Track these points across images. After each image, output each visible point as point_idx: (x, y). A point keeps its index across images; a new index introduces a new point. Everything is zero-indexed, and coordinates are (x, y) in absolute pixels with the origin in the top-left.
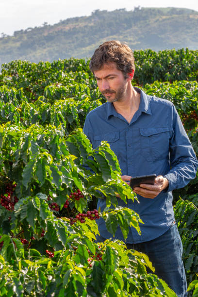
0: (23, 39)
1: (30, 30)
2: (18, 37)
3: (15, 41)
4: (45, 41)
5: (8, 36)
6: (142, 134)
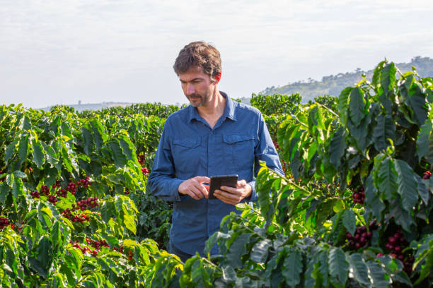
0: (332, 86)
1: (341, 76)
2: (327, 83)
3: (323, 87)
5: (316, 82)
6: (225, 141)
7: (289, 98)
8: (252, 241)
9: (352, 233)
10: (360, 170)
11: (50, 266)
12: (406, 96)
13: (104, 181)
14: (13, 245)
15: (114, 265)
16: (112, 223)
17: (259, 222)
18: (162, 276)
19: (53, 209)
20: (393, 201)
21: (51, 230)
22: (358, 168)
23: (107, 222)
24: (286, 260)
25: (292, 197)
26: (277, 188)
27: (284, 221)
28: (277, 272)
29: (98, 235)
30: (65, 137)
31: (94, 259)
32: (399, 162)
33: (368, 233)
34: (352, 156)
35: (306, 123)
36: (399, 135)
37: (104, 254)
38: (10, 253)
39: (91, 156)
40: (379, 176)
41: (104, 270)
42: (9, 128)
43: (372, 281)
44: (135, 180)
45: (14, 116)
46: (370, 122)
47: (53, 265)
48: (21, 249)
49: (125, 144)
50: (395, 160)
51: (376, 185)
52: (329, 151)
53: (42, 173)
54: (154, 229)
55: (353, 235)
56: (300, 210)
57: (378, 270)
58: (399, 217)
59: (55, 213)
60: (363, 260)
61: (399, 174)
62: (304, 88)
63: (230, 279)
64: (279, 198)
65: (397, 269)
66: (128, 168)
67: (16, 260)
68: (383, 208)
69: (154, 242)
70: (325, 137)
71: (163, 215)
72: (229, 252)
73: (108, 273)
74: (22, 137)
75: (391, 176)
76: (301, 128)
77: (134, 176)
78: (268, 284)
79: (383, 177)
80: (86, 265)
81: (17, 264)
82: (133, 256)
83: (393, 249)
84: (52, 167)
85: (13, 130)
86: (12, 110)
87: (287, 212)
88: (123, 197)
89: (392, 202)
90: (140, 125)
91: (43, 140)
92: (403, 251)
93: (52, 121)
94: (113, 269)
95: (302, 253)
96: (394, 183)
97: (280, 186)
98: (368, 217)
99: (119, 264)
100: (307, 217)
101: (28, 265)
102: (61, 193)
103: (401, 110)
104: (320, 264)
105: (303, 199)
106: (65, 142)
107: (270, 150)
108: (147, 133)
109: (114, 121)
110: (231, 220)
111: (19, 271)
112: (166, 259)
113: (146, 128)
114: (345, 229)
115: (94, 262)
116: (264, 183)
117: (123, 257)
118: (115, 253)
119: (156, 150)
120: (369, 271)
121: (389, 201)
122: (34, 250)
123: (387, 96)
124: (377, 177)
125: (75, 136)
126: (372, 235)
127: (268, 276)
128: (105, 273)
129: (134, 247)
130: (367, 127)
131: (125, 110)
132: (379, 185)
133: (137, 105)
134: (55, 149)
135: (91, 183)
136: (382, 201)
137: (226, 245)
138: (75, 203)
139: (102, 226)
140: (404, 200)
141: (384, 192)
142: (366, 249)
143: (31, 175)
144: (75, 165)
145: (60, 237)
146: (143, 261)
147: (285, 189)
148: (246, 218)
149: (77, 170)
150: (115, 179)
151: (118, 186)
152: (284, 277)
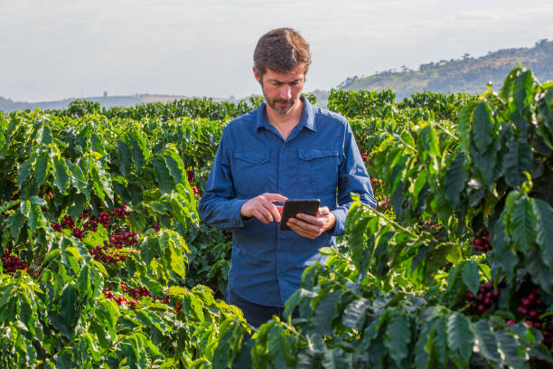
0: (432, 77)
1: (444, 64)
2: (425, 72)
3: (421, 78)
4: (464, 82)
5: (411, 71)
6: (300, 156)
7: (379, 96)
8: (345, 301)
9: (474, 292)
10: (484, 208)
11: (76, 324)
12: (546, 113)
13: (146, 211)
14: (30, 296)
15: (158, 321)
16: (154, 264)
17: (349, 272)
18: (228, 345)
19: (80, 246)
20: (530, 254)
21: (78, 276)
22: (481, 206)
23: (148, 263)
24: (389, 327)
25: (393, 242)
26: (373, 229)
27: (383, 272)
28: (378, 341)
29: (136, 280)
30: (96, 153)
31: (131, 312)
32: (537, 203)
33: (496, 292)
34: (474, 191)
35: (412, 145)
36: (536, 165)
37: (144, 305)
38: (26, 307)
39: (128, 177)
40: (512, 220)
41: (145, 327)
42: (23, 140)
43: (503, 356)
44: (186, 209)
45: (30, 126)
46: (500, 148)
47: (80, 321)
48: (40, 301)
49: (174, 163)
50: (533, 199)
51: (509, 232)
52: (444, 183)
53: (66, 201)
54: (206, 268)
55: (475, 295)
56: (405, 258)
57: (510, 343)
58: (537, 273)
59: (83, 252)
60: (492, 329)
61: (538, 218)
62: (395, 79)
63: (318, 351)
64: (377, 242)
65: (534, 341)
66: (177, 194)
67: (33, 316)
68: (515, 262)
69: (208, 289)
70: (440, 166)
71: (217, 250)
72: (314, 314)
73: (150, 331)
74: (40, 153)
75: (527, 221)
76: (406, 152)
77: (184, 205)
78: (365, 358)
79: (517, 222)
80: (122, 320)
81: (35, 321)
82: (181, 307)
83: (528, 314)
84: (79, 192)
85: (28, 144)
86: (27, 117)
87: (387, 260)
88: (170, 232)
89: (528, 255)
90: (188, 131)
91: (67, 157)
92: (541, 317)
93: (78, 133)
94: (157, 325)
95: (410, 317)
96: (531, 229)
97: (377, 228)
98: (496, 273)
99: (165, 320)
100: (413, 268)
101: (48, 321)
102: (89, 225)
103: (539, 133)
104: (436, 335)
105: (408, 244)
106: (95, 160)
107: (360, 170)
108: (197, 142)
109: (155, 126)
110: (316, 271)
111: (37, 330)
112: (232, 323)
113: (196, 135)
114: (465, 287)
115: (132, 316)
116: (356, 223)
117: (170, 311)
118: (159, 304)
119: (209, 164)
120: (499, 344)
121: (525, 253)
122: (56, 302)
123: (521, 114)
124: (509, 222)
125: (108, 151)
126: (499, 294)
127: (366, 347)
128: (147, 331)
129: (183, 297)
130: (495, 155)
131: (167, 107)
132: (511, 234)
133: (181, 101)
134: (83, 169)
135: (128, 214)
136: (514, 253)
137: (311, 305)
138: (107, 239)
139: (142, 269)
140: (545, 253)
141: (518, 242)
142: (492, 313)
143: (51, 202)
144: (109, 190)
145: (89, 285)
146: (194, 314)
147: (384, 232)
148: (332, 266)
149: (112, 197)
150: (159, 207)
151: (164, 216)
152: (387, 349)
